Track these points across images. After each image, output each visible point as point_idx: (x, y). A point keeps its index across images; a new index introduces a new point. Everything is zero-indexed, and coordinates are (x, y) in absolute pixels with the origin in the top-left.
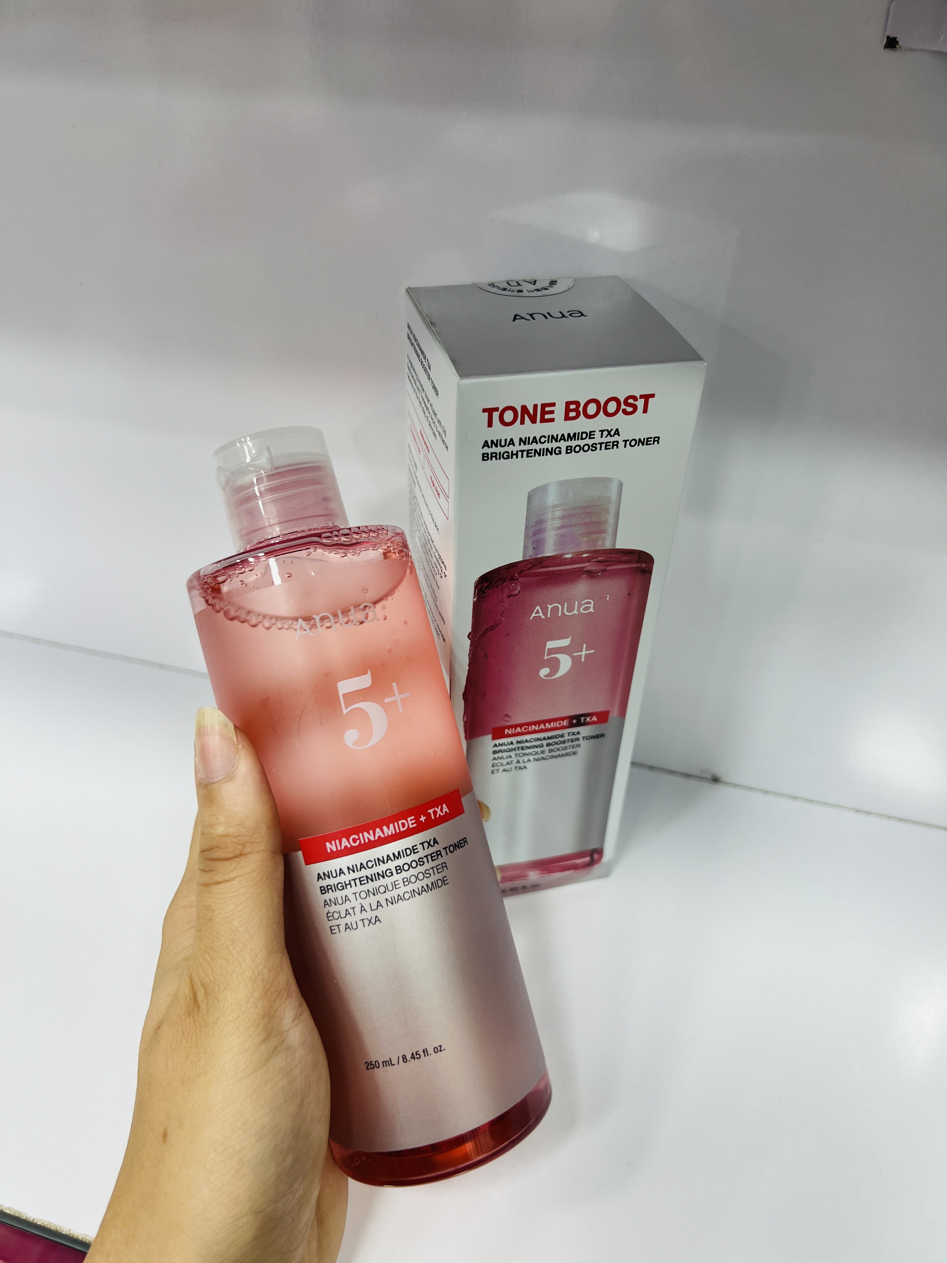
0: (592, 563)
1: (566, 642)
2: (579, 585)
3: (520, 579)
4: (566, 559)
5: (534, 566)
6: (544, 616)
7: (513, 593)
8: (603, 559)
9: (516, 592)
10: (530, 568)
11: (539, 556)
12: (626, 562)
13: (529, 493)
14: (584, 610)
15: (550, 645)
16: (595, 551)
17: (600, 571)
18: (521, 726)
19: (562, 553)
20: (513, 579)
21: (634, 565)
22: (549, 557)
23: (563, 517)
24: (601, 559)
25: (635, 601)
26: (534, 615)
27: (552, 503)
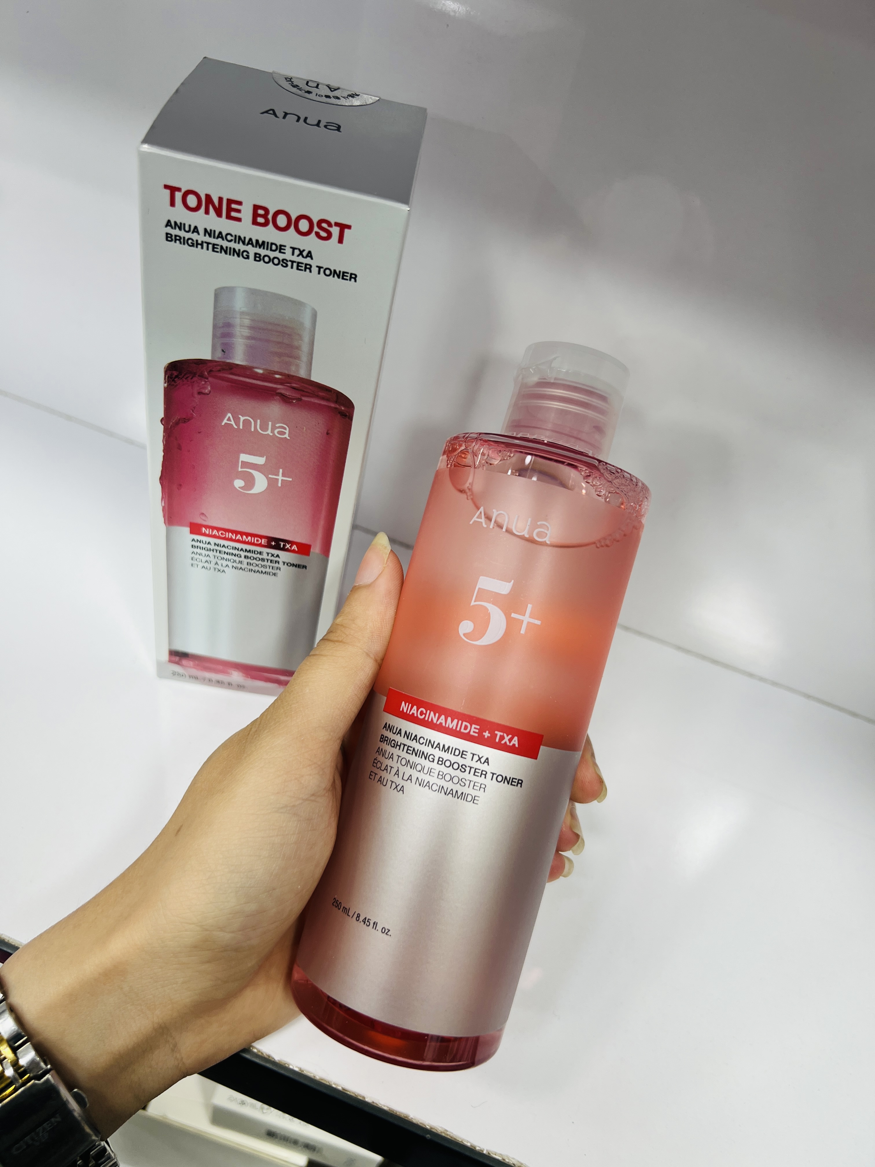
0: (285, 387)
1: (260, 461)
2: (272, 405)
3: (210, 379)
4: (257, 373)
5: (223, 369)
6: (236, 425)
7: (203, 391)
8: (298, 387)
9: (206, 391)
10: (220, 371)
11: (228, 361)
12: (323, 398)
13: (216, 290)
14: (279, 433)
15: (244, 457)
16: (289, 376)
17: (296, 399)
18: (218, 529)
19: (254, 366)
20: (202, 376)
21: (333, 405)
22: (237, 365)
23: (251, 328)
24: (296, 387)
25: (334, 443)
26: (225, 421)
27: (240, 308)
